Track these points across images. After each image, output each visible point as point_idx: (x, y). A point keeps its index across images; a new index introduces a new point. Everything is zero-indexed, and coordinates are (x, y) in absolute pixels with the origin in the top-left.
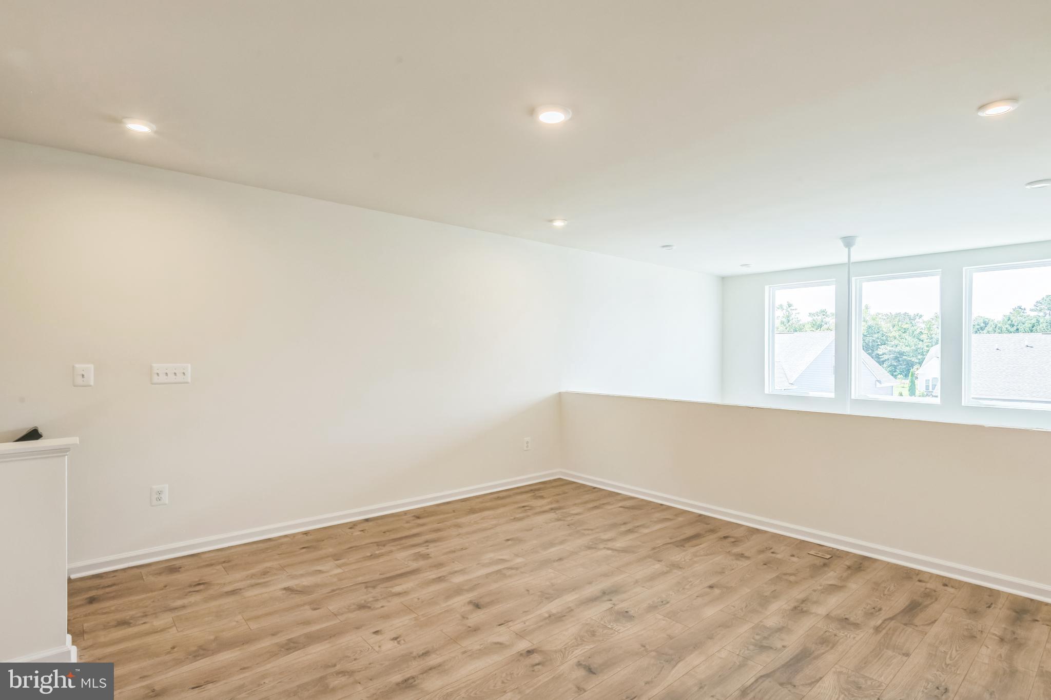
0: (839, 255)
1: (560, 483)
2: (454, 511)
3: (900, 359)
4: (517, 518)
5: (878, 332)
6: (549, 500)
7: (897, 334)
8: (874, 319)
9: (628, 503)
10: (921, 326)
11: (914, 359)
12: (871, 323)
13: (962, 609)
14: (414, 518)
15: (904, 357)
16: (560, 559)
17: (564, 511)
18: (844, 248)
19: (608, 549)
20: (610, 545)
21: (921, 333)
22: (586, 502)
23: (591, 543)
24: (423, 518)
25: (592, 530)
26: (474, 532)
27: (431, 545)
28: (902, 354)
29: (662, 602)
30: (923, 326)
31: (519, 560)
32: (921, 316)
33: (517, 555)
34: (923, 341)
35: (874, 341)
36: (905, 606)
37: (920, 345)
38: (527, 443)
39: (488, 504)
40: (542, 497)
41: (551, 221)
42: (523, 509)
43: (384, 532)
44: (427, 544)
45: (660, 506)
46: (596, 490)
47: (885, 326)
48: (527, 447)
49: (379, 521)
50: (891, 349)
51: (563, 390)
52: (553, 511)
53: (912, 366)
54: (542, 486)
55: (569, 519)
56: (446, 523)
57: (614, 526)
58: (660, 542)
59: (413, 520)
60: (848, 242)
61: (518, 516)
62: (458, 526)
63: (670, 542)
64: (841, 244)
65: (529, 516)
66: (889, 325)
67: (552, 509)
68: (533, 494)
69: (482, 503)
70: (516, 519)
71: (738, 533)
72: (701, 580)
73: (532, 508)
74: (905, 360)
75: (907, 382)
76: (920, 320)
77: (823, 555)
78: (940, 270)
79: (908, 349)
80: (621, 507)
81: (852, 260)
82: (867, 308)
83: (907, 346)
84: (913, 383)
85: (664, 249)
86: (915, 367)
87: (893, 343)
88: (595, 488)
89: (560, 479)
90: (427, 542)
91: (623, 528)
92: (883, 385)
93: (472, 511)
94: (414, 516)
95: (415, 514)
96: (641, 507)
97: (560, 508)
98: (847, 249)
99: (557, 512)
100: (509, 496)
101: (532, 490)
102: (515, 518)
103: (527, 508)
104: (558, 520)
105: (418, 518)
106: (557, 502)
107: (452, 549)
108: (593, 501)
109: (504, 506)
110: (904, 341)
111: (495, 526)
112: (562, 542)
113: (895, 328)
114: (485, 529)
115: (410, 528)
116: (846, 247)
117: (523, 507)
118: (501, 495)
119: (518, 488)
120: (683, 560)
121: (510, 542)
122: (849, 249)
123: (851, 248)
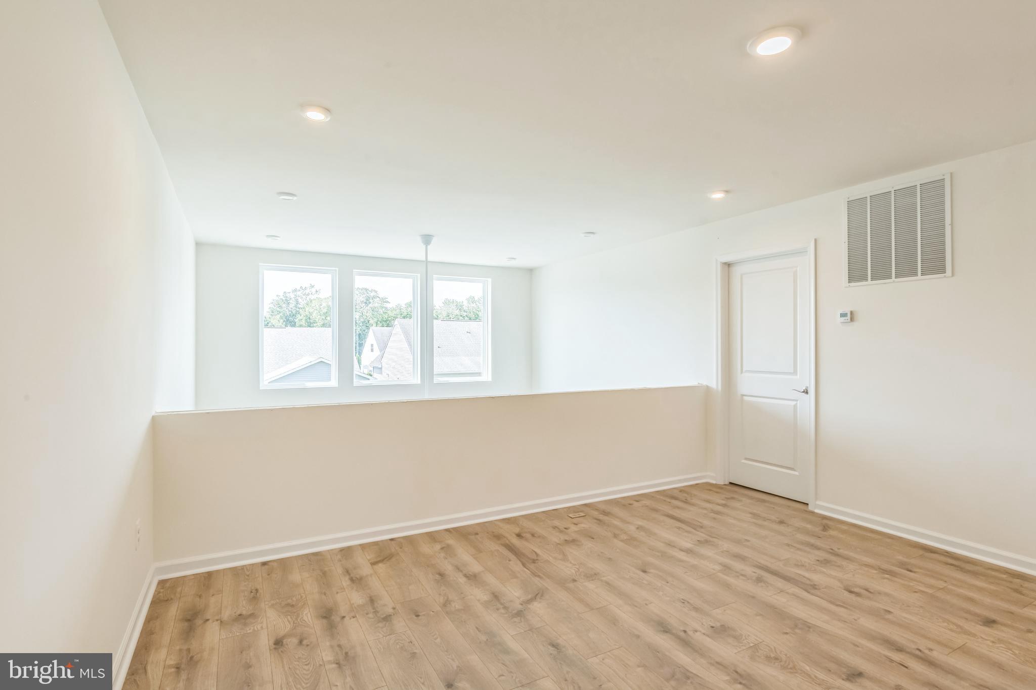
0: (417, 251)
18: (422, 244)
51: (154, 411)
60: (427, 239)
64: (420, 240)
81: (430, 259)
98: (424, 247)
122: (427, 246)
123: (429, 247)
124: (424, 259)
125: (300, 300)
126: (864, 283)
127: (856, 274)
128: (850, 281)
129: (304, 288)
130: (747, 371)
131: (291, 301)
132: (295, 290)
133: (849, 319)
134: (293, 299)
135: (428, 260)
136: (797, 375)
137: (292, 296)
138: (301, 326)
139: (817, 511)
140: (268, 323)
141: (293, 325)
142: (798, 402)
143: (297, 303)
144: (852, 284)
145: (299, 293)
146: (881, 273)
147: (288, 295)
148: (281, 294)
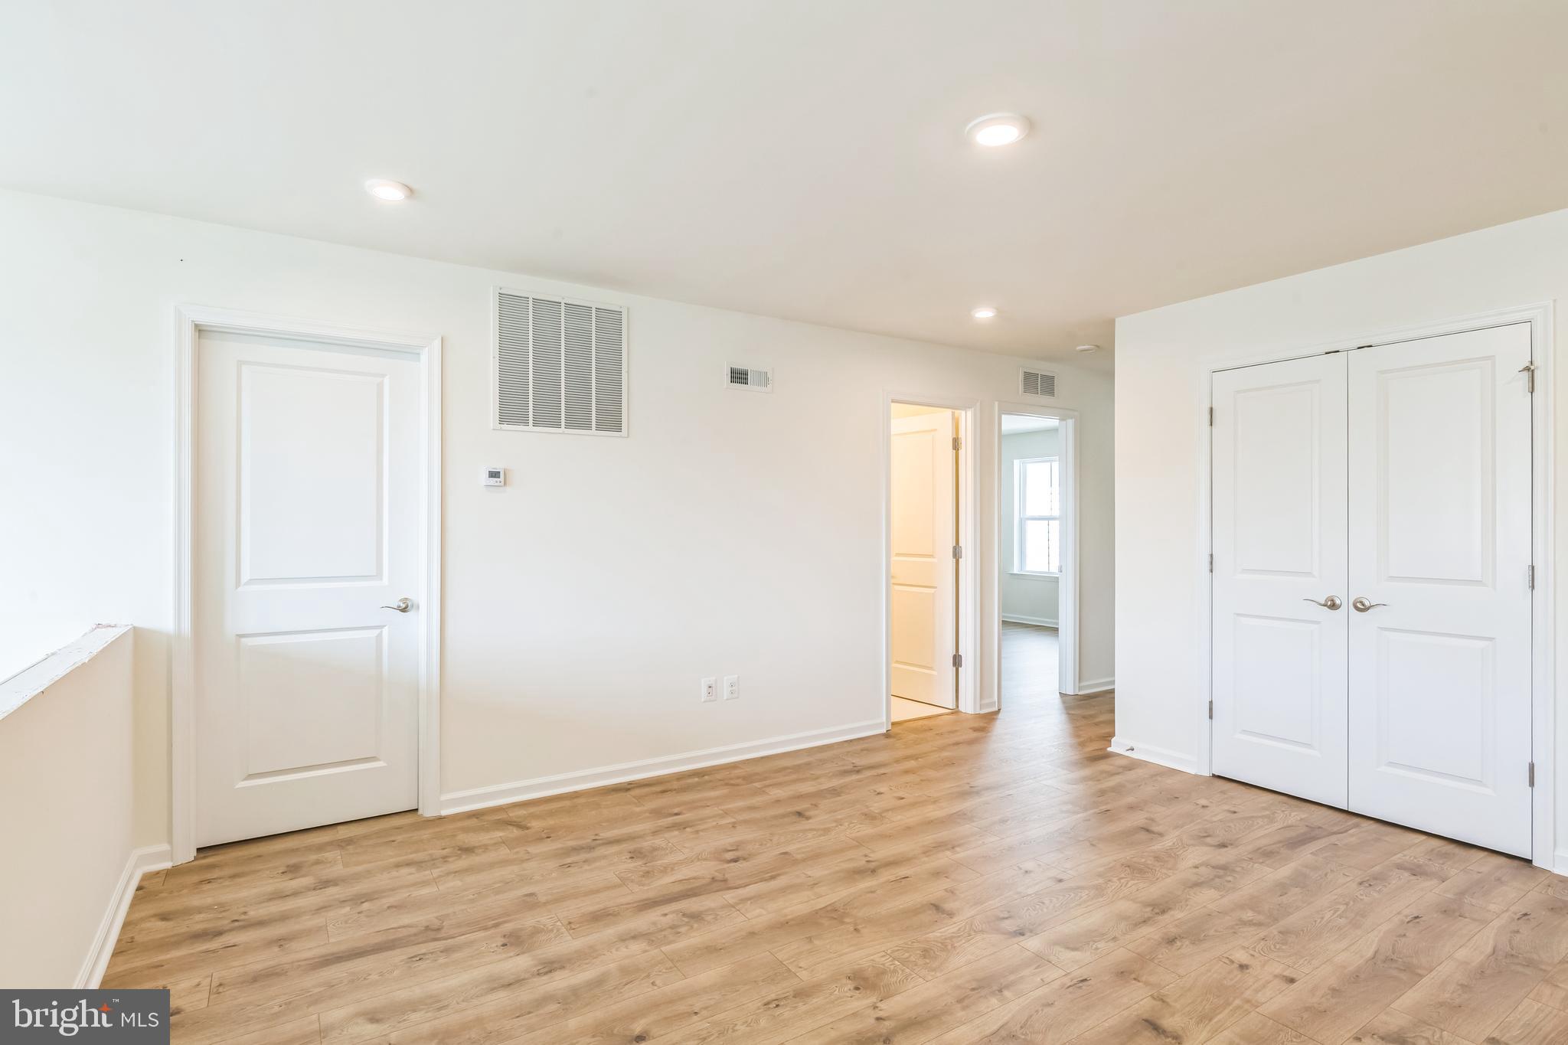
126: (521, 428)
127: (511, 412)
128: (501, 422)
130: (251, 581)
133: (503, 483)
136: (381, 579)
139: (444, 813)
142: (385, 631)
144: (505, 426)
146: (547, 418)
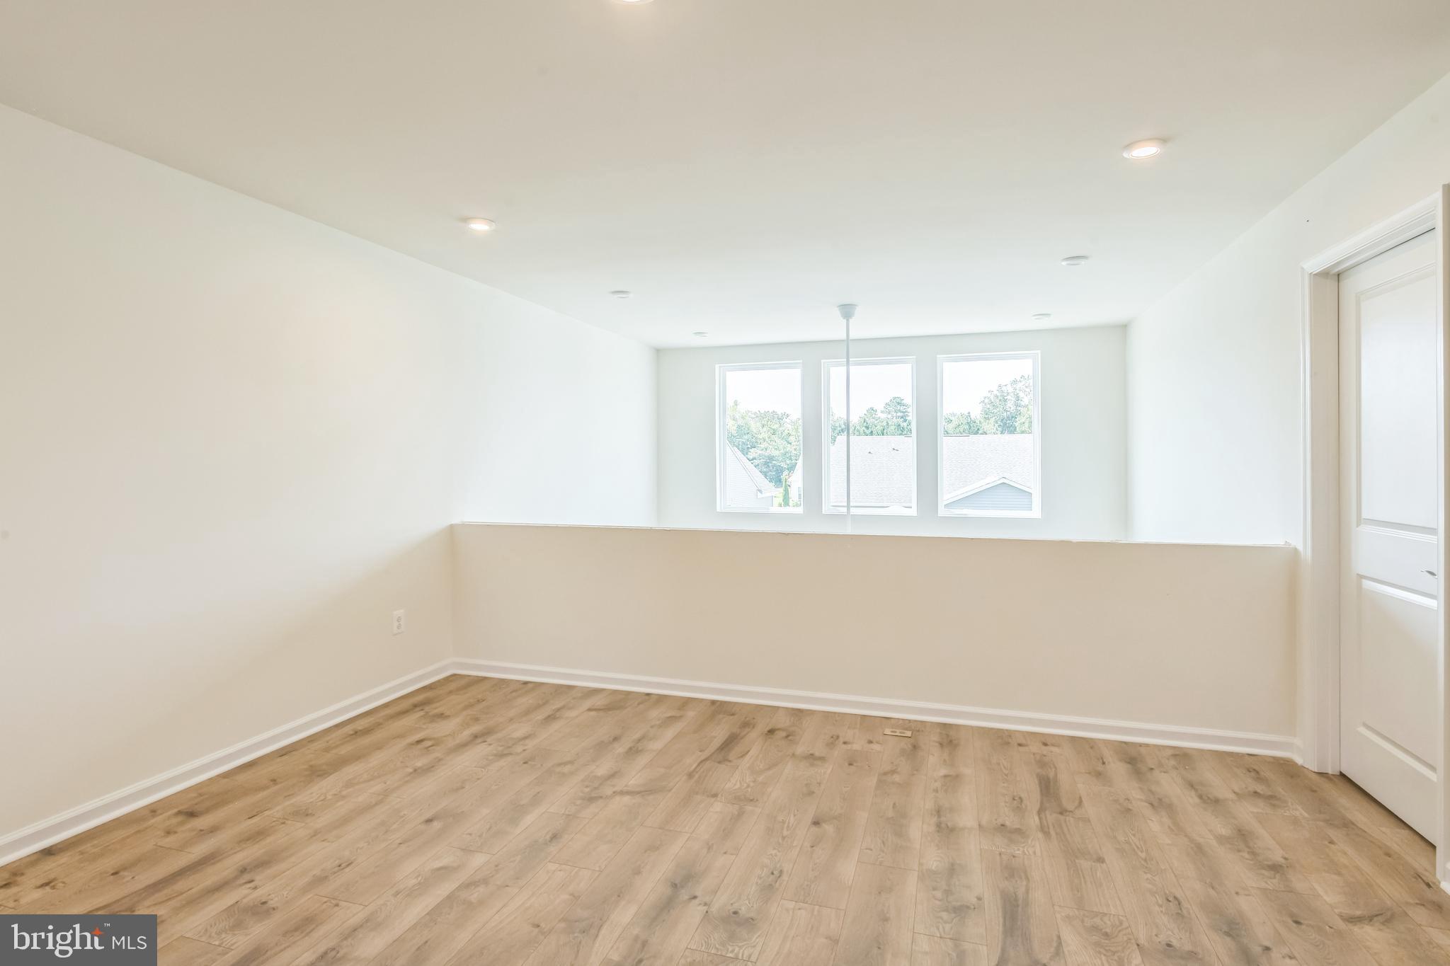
0: (834, 329)
1: (456, 684)
2: (274, 781)
3: (770, 464)
4: (419, 768)
5: (748, 433)
6: (458, 720)
7: (766, 436)
8: (743, 418)
9: (598, 701)
10: (788, 426)
11: (783, 465)
12: (740, 422)
13: (1086, 773)
14: (180, 818)
15: (774, 462)
16: (555, 837)
17: (499, 735)
18: (842, 319)
19: (622, 793)
20: (620, 784)
21: (789, 435)
22: (528, 712)
23: (587, 790)
24: (207, 811)
25: (571, 762)
26: (345, 821)
27: (259, 877)
28: (771, 458)
29: (773, 874)
30: (789, 427)
31: (479, 860)
32: (788, 416)
33: (467, 850)
34: (791, 444)
35: (743, 443)
36: (1038, 786)
37: (789, 448)
38: (399, 619)
39: (344, 750)
40: (441, 716)
41: (466, 220)
42: (420, 746)
43: (115, 874)
44: (247, 877)
45: (647, 697)
46: (530, 686)
47: (754, 426)
48: (399, 627)
49: (87, 847)
50: (761, 452)
51: (456, 520)
52: (480, 740)
53: (782, 472)
54: (429, 694)
55: (519, 749)
56: (267, 813)
57: (601, 747)
58: (691, 761)
59: (182, 823)
60: (847, 311)
61: (419, 764)
62: (303, 813)
63: (703, 758)
64: (837, 312)
65: (440, 760)
66: (759, 424)
67: (476, 737)
68: (422, 713)
69: (327, 750)
70: (417, 772)
71: (782, 721)
72: (795, 816)
73: (437, 742)
74: (774, 465)
75: (781, 490)
76: (788, 420)
77: (900, 733)
78: (914, 357)
79: (778, 452)
80: (589, 710)
81: (852, 336)
82: (736, 403)
83: (776, 449)
84: (786, 492)
85: (616, 296)
86: (786, 473)
87: (762, 446)
88: (526, 683)
89: (454, 677)
90: (243, 870)
91: (620, 749)
92: (763, 495)
93: (315, 773)
94: (179, 813)
95: (181, 808)
96: (618, 702)
97: (488, 732)
98: (845, 321)
99: (490, 740)
100: (378, 725)
101: (415, 706)
102: (415, 770)
103: (429, 743)
104: (501, 756)
105: (192, 814)
106: (477, 720)
107: (317, 872)
108: (538, 707)
109: (379, 747)
110: (774, 443)
111: (386, 794)
112: (536, 800)
113: (765, 429)
114: (368, 808)
115: (182, 848)
116: (844, 318)
117: (419, 742)
118: (360, 725)
119: (386, 705)
120: (745, 785)
121: (437, 825)
122: (848, 320)
123: (850, 320)
124: (844, 337)
125: (1021, 395)
129: (1026, 377)
131: (1009, 397)
132: (1015, 382)
134: (1012, 394)
135: (850, 338)
137: (1010, 390)
138: (1023, 432)
140: (978, 429)
141: (1012, 430)
143: (1018, 398)
145: (1019, 385)
147: (1004, 389)
148: (995, 389)
